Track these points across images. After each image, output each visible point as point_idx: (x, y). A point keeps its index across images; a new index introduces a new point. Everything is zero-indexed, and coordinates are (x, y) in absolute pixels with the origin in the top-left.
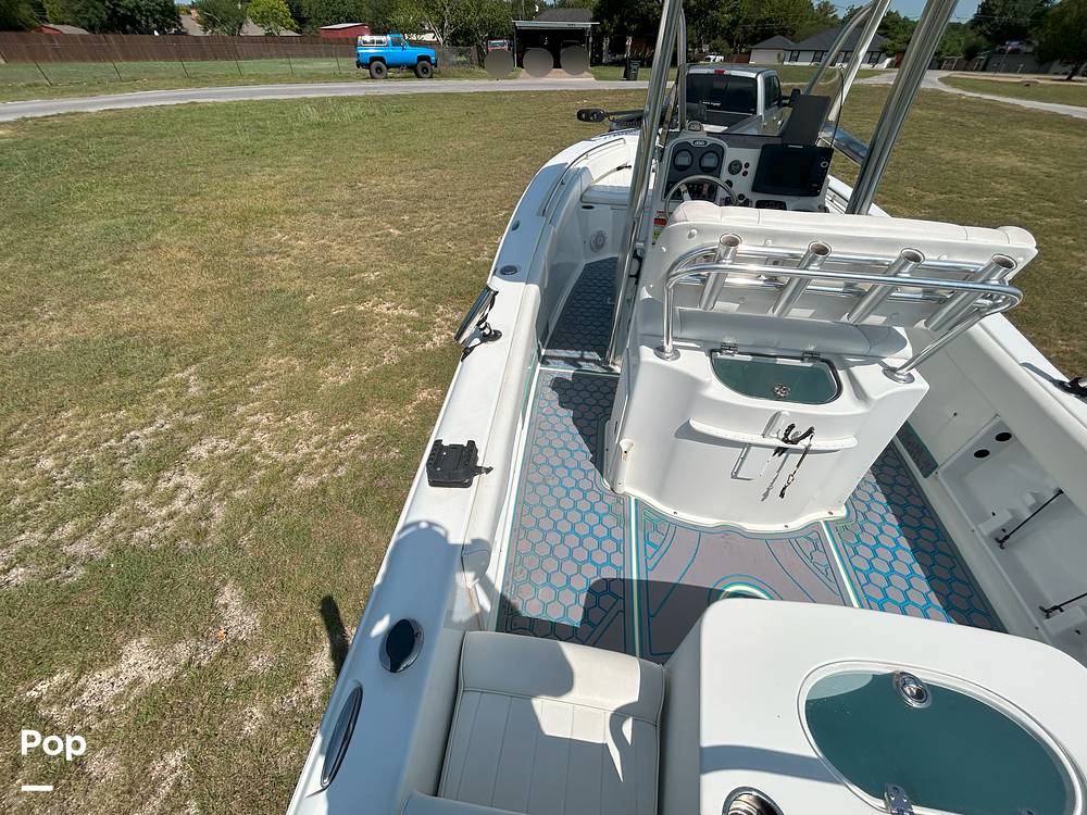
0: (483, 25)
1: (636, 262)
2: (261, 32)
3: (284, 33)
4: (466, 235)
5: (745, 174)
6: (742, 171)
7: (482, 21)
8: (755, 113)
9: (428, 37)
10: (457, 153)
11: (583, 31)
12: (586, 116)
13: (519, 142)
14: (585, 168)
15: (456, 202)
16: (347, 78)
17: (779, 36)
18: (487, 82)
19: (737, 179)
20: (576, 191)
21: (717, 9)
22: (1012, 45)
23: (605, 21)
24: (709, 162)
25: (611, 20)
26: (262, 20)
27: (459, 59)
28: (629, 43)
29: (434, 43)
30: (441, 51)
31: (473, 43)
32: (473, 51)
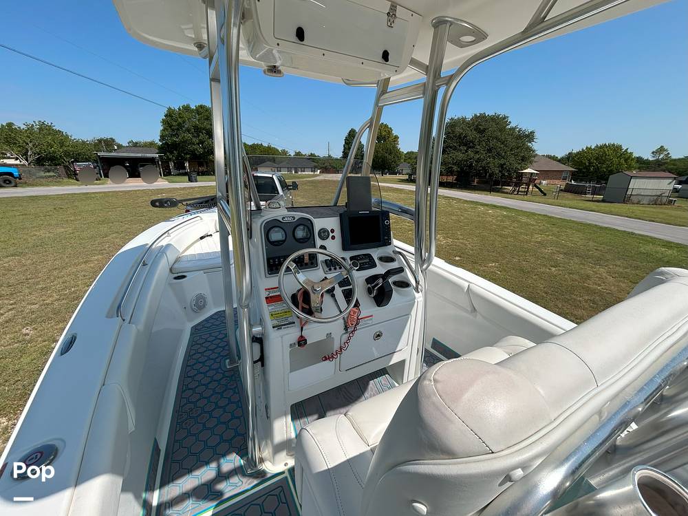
0: (67, 154)
1: (257, 346)
4: (50, 315)
5: (333, 238)
6: (330, 237)
7: (66, 152)
8: (278, 193)
9: (12, 162)
11: (153, 158)
12: (157, 203)
13: (111, 224)
14: (168, 245)
15: (38, 283)
17: (268, 162)
18: (77, 187)
19: (328, 243)
20: (163, 266)
23: (168, 154)
24: (300, 233)
25: (171, 153)
27: (48, 174)
28: (187, 164)
29: (17, 165)
30: (26, 169)
31: (59, 165)
32: (61, 169)
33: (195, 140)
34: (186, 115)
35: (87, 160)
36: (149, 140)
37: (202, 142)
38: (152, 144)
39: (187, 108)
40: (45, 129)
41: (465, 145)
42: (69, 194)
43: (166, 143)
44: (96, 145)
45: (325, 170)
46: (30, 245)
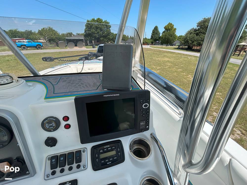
7: (56, 37)
11: (82, 39)
18: (58, 50)
21: (109, 36)
22: (157, 42)
23: (87, 38)
27: (52, 45)
28: (93, 42)
29: (43, 42)
30: (46, 44)
32: (55, 43)
33: (96, 32)
39: (93, 20)
42: (55, 52)
43: (86, 34)
44: (66, 35)
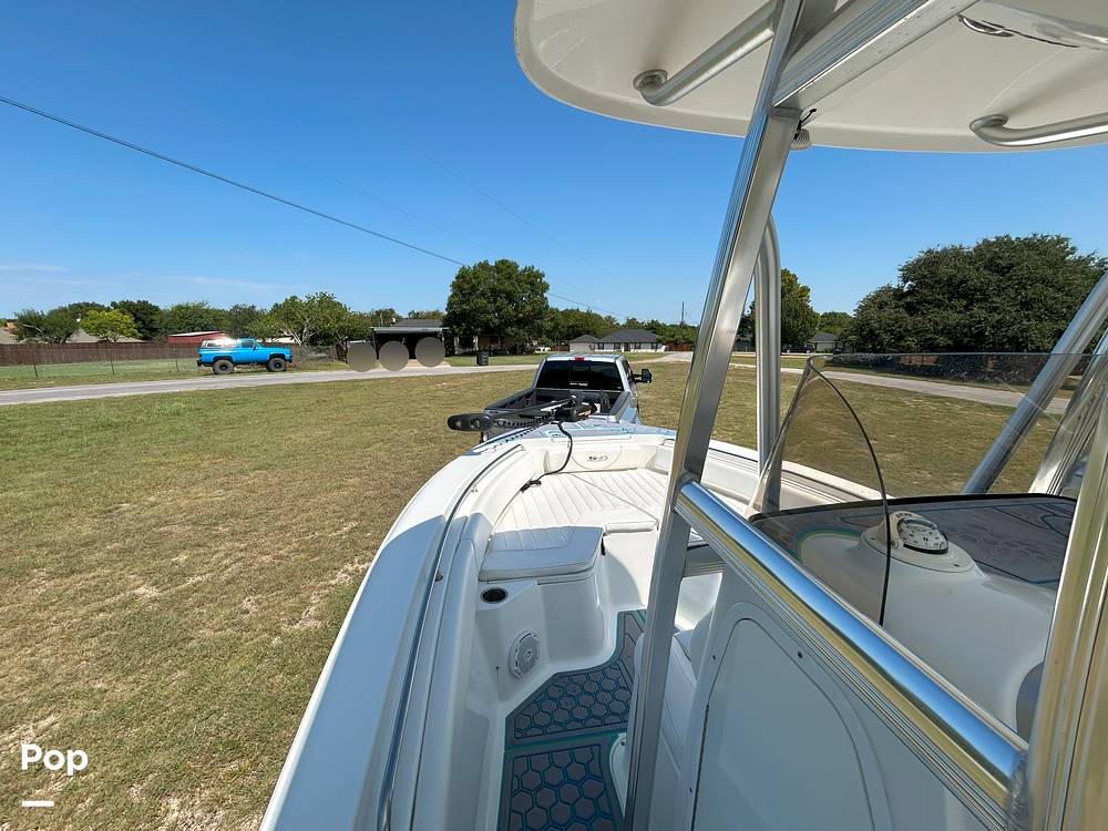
0: (342, 330)
2: (94, 340)
3: (122, 339)
8: (623, 389)
9: (287, 340)
10: (296, 446)
11: (437, 334)
12: (459, 423)
16: (186, 375)
17: (586, 336)
18: (345, 372)
21: (541, 319)
25: (459, 325)
26: (97, 329)
27: (319, 355)
28: (476, 341)
29: (291, 344)
30: (298, 350)
31: (332, 343)
32: (333, 348)
33: (491, 307)
34: (483, 275)
35: (361, 338)
36: (432, 310)
37: (499, 310)
38: (435, 314)
39: (484, 266)
40: (326, 302)
41: (965, 297)
42: (336, 382)
43: (454, 313)
44: (373, 317)
45: (675, 346)
46: (281, 454)
